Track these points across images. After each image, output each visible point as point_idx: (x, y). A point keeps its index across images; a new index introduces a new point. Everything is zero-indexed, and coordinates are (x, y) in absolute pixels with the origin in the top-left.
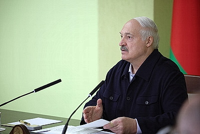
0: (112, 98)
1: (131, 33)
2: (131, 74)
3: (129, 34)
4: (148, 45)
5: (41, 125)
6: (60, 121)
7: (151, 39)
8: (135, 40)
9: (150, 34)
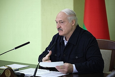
0: (56, 55)
1: (63, 20)
2: (65, 41)
3: (61, 21)
4: (73, 25)
5: (18, 68)
6: (28, 66)
7: (74, 21)
8: (66, 24)
9: (73, 18)
